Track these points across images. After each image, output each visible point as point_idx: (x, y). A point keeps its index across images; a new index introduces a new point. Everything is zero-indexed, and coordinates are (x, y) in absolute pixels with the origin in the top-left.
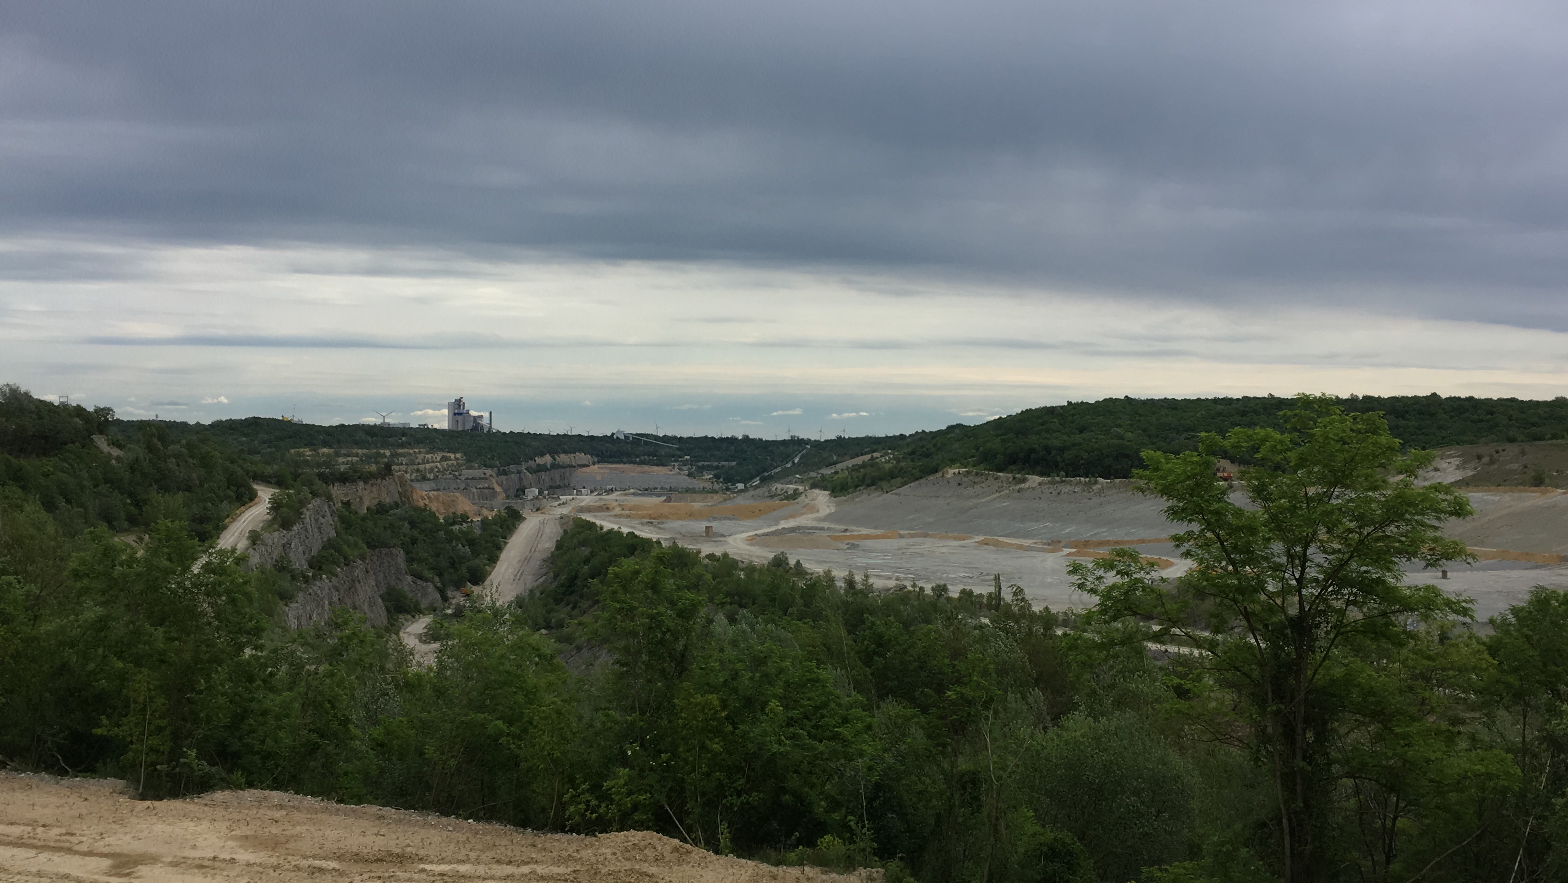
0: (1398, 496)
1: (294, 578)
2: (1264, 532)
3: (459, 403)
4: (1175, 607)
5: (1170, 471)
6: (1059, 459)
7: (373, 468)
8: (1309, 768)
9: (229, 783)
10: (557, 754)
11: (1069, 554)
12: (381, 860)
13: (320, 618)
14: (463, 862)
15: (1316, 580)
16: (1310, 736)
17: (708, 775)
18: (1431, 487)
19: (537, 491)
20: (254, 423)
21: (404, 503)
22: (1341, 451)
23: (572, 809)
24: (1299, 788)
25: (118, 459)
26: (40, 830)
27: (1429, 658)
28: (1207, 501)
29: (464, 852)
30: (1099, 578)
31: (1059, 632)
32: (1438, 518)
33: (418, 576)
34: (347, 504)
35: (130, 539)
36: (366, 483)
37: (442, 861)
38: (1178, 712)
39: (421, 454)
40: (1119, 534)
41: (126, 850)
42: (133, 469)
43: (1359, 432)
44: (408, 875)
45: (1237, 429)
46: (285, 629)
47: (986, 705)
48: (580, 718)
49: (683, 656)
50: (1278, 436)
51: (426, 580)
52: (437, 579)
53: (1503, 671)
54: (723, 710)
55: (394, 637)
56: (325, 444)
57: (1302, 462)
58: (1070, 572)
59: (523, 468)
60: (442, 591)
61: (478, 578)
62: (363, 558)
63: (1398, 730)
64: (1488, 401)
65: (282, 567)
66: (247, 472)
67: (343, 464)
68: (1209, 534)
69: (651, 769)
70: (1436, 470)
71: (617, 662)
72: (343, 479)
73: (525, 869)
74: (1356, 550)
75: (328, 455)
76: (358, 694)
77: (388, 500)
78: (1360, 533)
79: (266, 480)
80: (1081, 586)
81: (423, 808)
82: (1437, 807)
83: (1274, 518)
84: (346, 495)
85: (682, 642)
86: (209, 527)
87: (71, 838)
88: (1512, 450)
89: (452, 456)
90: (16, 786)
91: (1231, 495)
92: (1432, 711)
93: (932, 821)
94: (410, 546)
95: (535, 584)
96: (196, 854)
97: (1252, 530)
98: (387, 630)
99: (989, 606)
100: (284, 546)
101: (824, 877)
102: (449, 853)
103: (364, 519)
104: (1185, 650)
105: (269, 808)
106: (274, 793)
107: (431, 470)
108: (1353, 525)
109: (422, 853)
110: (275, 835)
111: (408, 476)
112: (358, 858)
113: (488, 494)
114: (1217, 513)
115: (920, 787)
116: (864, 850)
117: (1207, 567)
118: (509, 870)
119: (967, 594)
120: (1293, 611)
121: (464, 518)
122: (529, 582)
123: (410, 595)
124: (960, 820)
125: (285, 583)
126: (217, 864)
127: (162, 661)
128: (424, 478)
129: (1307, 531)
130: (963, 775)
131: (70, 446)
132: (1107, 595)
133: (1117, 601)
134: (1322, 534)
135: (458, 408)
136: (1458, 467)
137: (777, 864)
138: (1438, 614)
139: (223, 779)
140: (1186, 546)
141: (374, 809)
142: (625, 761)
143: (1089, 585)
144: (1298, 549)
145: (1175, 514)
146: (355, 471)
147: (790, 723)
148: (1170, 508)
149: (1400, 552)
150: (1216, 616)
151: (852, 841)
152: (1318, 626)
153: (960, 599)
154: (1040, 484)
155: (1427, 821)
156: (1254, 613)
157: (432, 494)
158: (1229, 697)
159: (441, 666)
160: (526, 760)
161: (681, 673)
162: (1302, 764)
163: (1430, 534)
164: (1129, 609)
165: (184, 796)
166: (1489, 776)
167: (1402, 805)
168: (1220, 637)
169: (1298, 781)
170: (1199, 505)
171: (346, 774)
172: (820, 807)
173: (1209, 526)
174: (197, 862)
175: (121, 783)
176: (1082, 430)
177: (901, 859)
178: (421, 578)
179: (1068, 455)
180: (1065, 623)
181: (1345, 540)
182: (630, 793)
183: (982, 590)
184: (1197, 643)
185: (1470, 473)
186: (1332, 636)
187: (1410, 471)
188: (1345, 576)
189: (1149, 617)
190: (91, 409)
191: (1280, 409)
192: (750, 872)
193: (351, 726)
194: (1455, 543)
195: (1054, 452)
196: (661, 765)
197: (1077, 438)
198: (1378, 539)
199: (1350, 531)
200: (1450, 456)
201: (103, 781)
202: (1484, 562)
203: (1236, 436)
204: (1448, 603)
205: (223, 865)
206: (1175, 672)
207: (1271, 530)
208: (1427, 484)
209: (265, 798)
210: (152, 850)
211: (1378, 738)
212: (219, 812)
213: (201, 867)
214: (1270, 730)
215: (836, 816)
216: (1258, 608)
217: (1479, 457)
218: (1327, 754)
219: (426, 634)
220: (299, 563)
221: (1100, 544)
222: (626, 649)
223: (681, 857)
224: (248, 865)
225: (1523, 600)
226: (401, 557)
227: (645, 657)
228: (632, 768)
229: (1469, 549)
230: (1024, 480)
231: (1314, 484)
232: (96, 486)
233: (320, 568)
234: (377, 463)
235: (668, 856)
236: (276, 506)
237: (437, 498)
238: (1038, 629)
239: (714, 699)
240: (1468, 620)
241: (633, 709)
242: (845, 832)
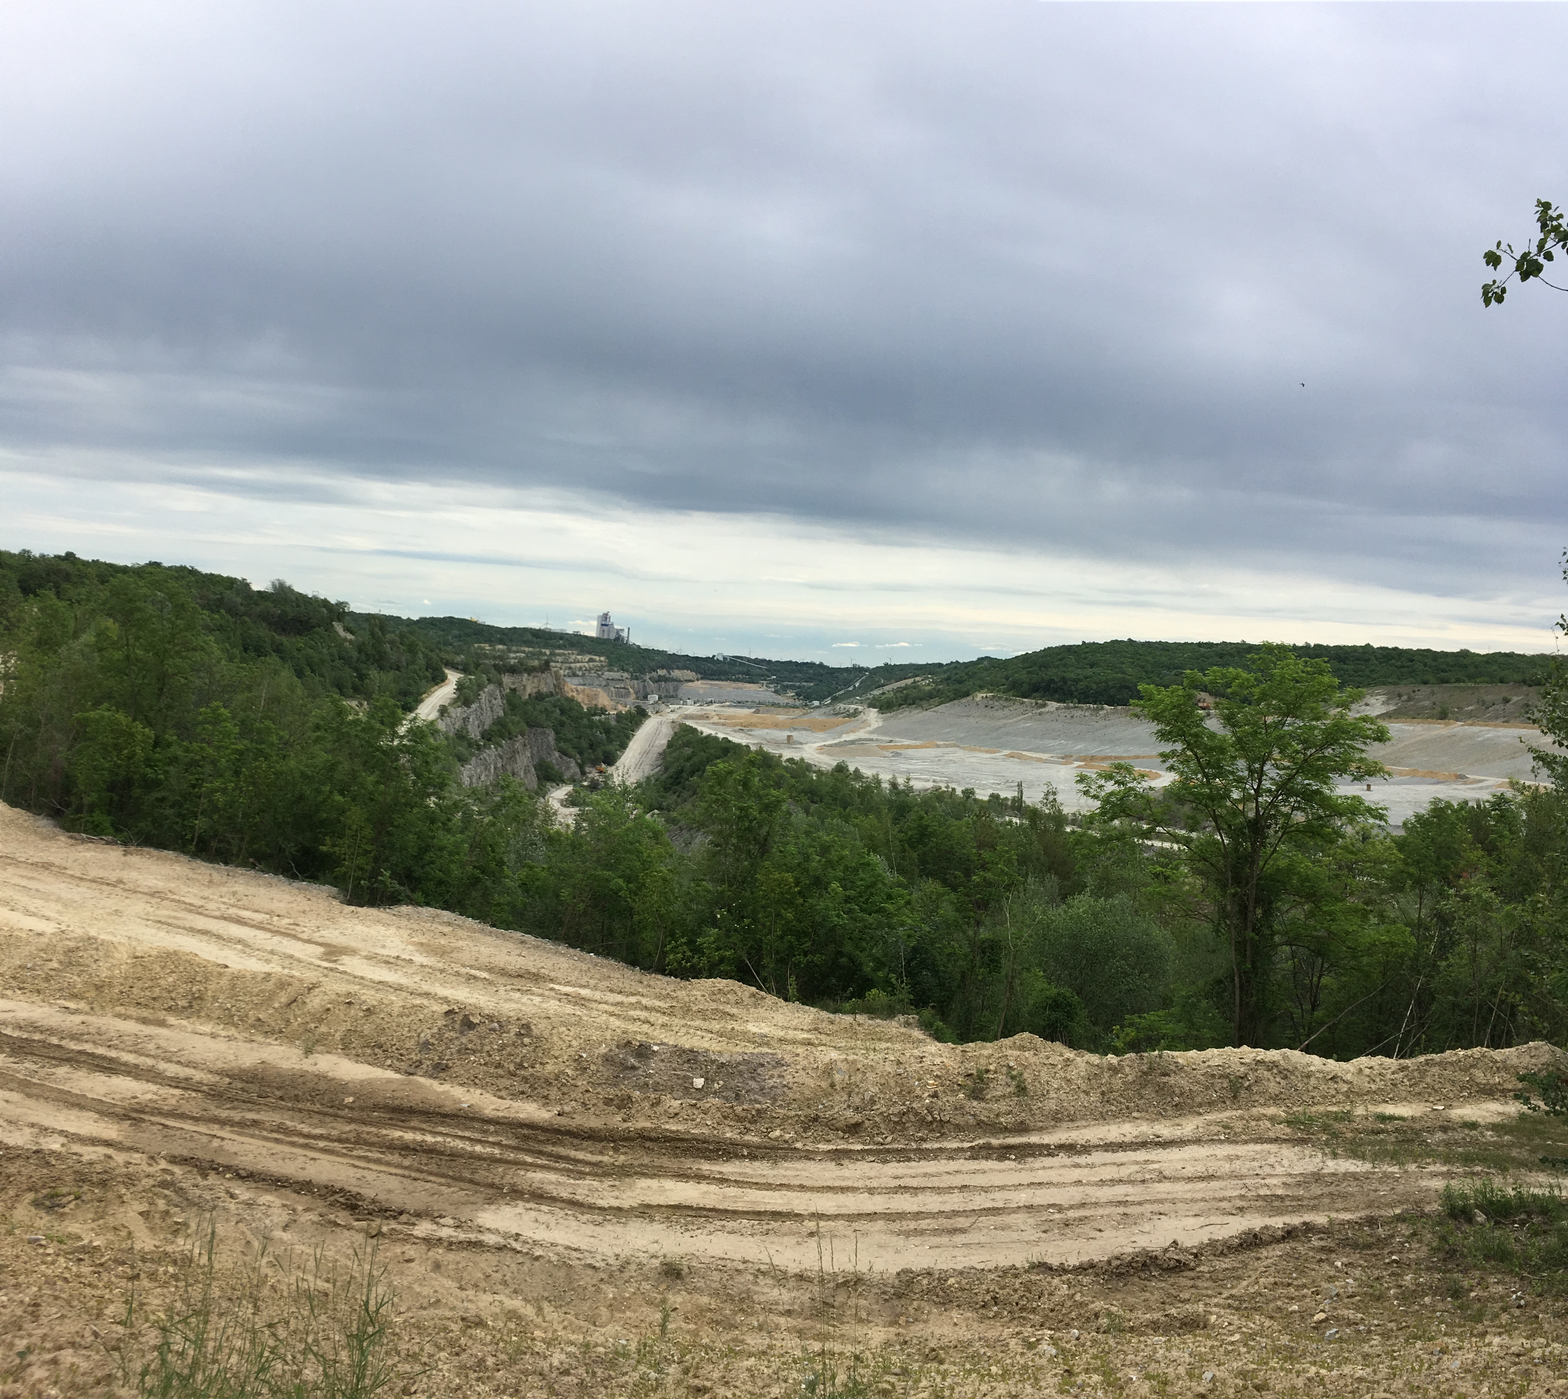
0: (1335, 725)
1: (470, 745)
2: (1232, 751)
3: (606, 616)
4: (1160, 810)
5: (1161, 701)
6: (1073, 688)
7: (536, 663)
8: (1257, 938)
9: (411, 900)
10: (663, 911)
11: (1078, 767)
12: (521, 976)
13: (486, 779)
14: (583, 987)
15: (1270, 791)
16: (1259, 912)
17: (782, 937)
18: (1360, 719)
19: (657, 697)
20: (450, 622)
21: (557, 694)
22: (1294, 688)
23: (671, 957)
24: (1248, 953)
25: (350, 641)
26: (276, 918)
27: (1352, 852)
28: (1189, 726)
29: (585, 979)
30: (1101, 787)
31: (1068, 829)
32: (1365, 743)
33: (564, 753)
34: (514, 690)
35: (354, 704)
36: (529, 675)
37: (568, 983)
38: (1159, 893)
39: (574, 655)
40: (1119, 751)
41: (334, 942)
42: (360, 651)
43: (1308, 673)
44: (540, 991)
45: (1215, 668)
46: (459, 785)
47: (1008, 888)
48: (681, 885)
49: (766, 840)
50: (1245, 675)
51: (570, 757)
52: (578, 756)
53: (1407, 864)
54: (796, 886)
55: (542, 800)
56: (501, 642)
57: (1264, 697)
58: (1077, 782)
59: (647, 677)
60: (581, 767)
61: (610, 760)
62: (523, 735)
63: (1325, 909)
64: (1409, 651)
65: (461, 735)
66: (442, 659)
67: (513, 658)
68: (1189, 753)
69: (736, 930)
70: (1367, 705)
71: (711, 842)
72: (513, 670)
73: (633, 999)
74: (1301, 767)
75: (503, 651)
76: (511, 842)
77: (544, 690)
78: (1305, 754)
79: (454, 667)
80: (1086, 793)
81: (556, 939)
82: (1352, 968)
83: (1239, 740)
84: (513, 683)
85: (766, 829)
86: (410, 699)
87: (297, 928)
88: (1425, 690)
89: (597, 658)
90: (261, 882)
91: (1208, 722)
92: (1352, 894)
93: (959, 977)
94: (558, 728)
95: (652, 773)
96: (385, 952)
97: (1222, 750)
98: (537, 794)
99: (1013, 808)
100: (464, 719)
101: (870, 1022)
102: (574, 978)
103: (526, 703)
104: (1167, 845)
105: (440, 924)
106: (445, 912)
107: (580, 669)
108: (1299, 747)
109: (552, 974)
110: (443, 946)
111: (562, 672)
112: (503, 972)
113: (622, 694)
114: (1196, 735)
115: (950, 950)
116: (902, 1000)
117: (1186, 779)
118: (619, 998)
119: (995, 797)
120: (1251, 815)
121: (603, 711)
122: (647, 770)
123: (557, 767)
124: (980, 977)
125: (462, 749)
126: (399, 962)
127: (372, 800)
128: (575, 675)
129: (1264, 751)
130: (984, 942)
131: (316, 629)
132: (1106, 801)
133: (1114, 805)
134: (1276, 755)
135: (605, 621)
136: (1383, 703)
137: (835, 1012)
138: (1360, 819)
139: (408, 897)
140: (1171, 762)
141: (519, 934)
142: (714, 923)
143: (1093, 792)
144: (1257, 766)
145: (1163, 736)
146: (522, 664)
147: (848, 900)
148: (1159, 731)
149: (1333, 770)
150: (1192, 818)
151: (893, 994)
152: (1269, 827)
153: (989, 801)
154: (1057, 709)
155: (1344, 979)
156: (1221, 816)
157: (580, 688)
158: (1199, 882)
159: (578, 827)
160: (638, 914)
161: (762, 855)
162: (1252, 934)
163: (1357, 756)
164: (1124, 811)
165: (379, 906)
166: (1393, 945)
167: (1326, 965)
168: (1194, 835)
169: (1248, 948)
170: (1181, 729)
171: (499, 905)
172: (868, 967)
173: (1190, 746)
174: (385, 958)
175: (335, 890)
176: (1092, 666)
177: (933, 1007)
178: (566, 755)
179: (1082, 685)
180: (1074, 822)
181: (1292, 759)
182: (718, 949)
183: (1008, 794)
184: (1176, 839)
185: (1392, 708)
186: (1280, 834)
187: (1345, 705)
188: (1292, 787)
189: (1140, 819)
190: (333, 601)
191: (1249, 653)
192: (812, 1016)
193: (505, 868)
194: (1376, 763)
195: (1070, 683)
196: (743, 928)
197: (1089, 672)
198: (1319, 759)
199: (1297, 752)
200: (1379, 694)
201: (323, 887)
202: (1397, 778)
203: (1214, 674)
204: (1369, 810)
205: (403, 964)
206: (1158, 863)
207: (1237, 750)
208: (1358, 716)
209: (438, 915)
210: (353, 944)
211: (1311, 915)
212: (404, 922)
213: (387, 962)
214: (1229, 908)
215: (880, 974)
216: (1224, 812)
217: (1400, 696)
218: (1271, 927)
219: (566, 800)
220: (474, 733)
221: (1104, 759)
222: (720, 833)
223: (757, 1002)
224: (422, 966)
225: (1424, 810)
226: (551, 737)
227: (734, 841)
228: (720, 929)
229: (1387, 768)
230: (1044, 706)
231: (1272, 714)
232: (333, 661)
233: (489, 740)
234: (538, 659)
235: (746, 1000)
236: (460, 687)
237: (584, 691)
238: (1052, 826)
239: (789, 877)
240: (1382, 823)
241: (723, 881)
242: (888, 986)
